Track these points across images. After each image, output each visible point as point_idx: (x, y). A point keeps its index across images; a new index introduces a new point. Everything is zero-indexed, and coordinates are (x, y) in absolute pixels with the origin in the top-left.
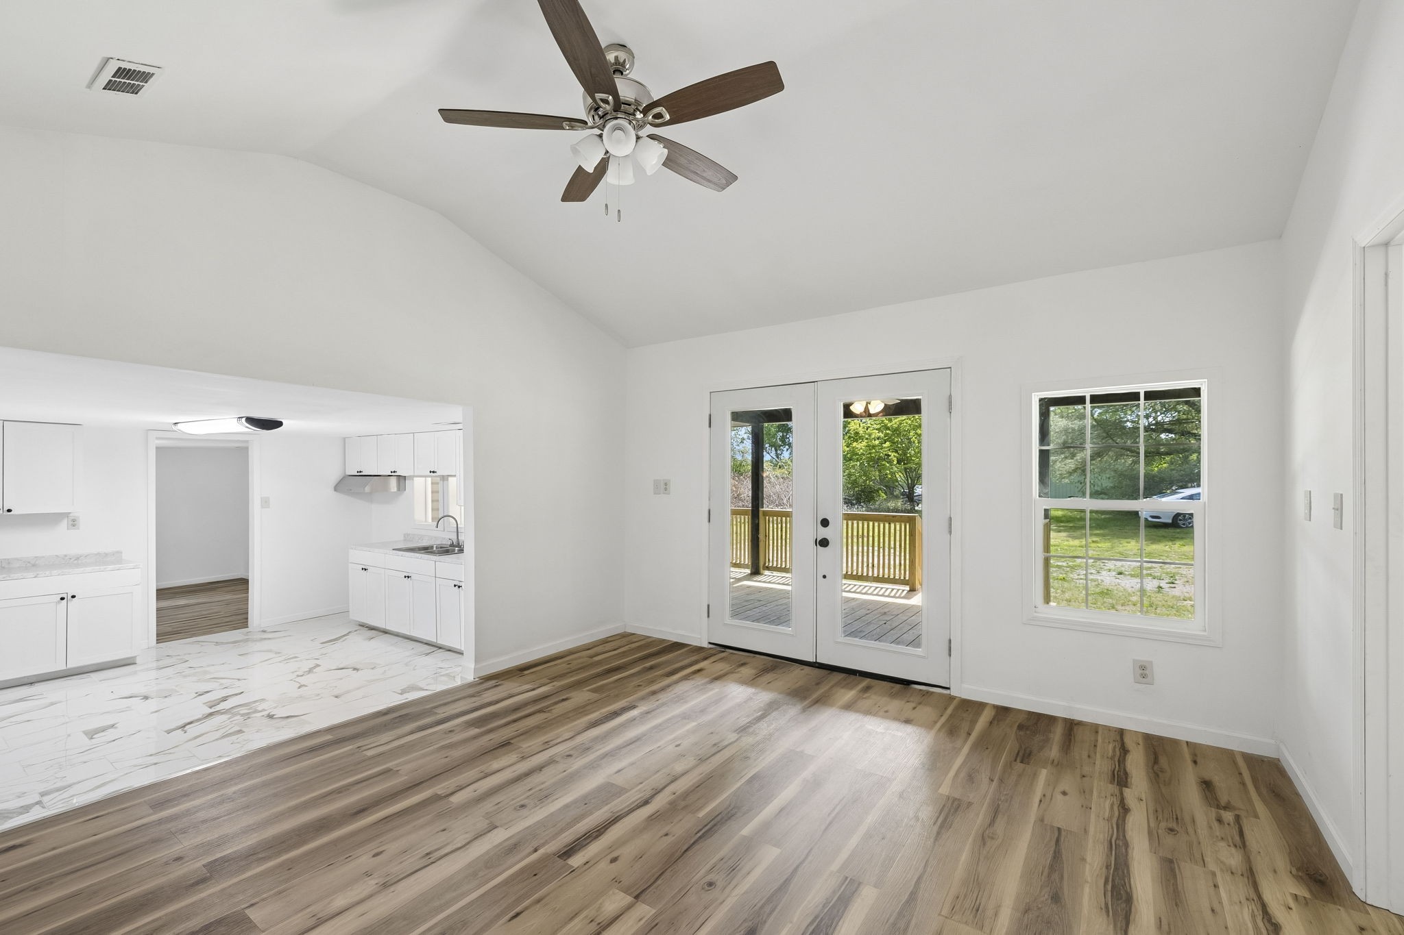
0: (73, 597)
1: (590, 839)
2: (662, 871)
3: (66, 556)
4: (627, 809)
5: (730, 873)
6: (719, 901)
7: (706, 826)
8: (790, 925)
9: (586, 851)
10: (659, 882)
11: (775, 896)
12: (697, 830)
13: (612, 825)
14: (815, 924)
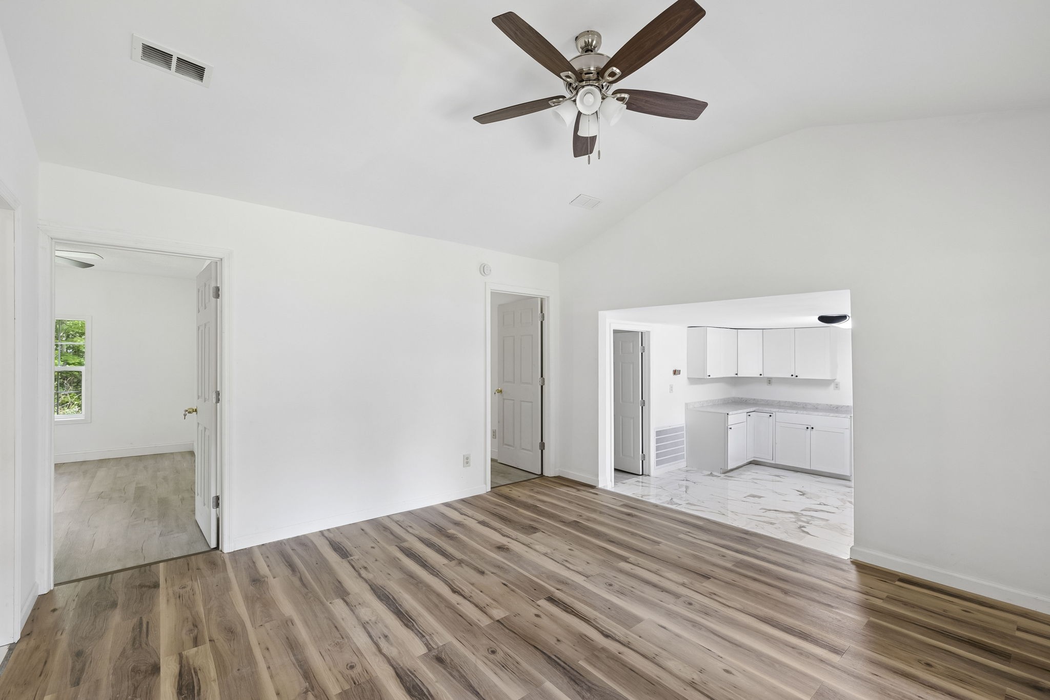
0: (812, 428)
1: (564, 609)
2: (517, 633)
3: (831, 405)
4: (599, 626)
5: (500, 664)
6: (475, 653)
7: (566, 664)
8: (434, 680)
9: (552, 606)
10: (507, 631)
11: (464, 680)
12: (559, 656)
13: (579, 618)
14: (427, 693)
